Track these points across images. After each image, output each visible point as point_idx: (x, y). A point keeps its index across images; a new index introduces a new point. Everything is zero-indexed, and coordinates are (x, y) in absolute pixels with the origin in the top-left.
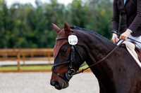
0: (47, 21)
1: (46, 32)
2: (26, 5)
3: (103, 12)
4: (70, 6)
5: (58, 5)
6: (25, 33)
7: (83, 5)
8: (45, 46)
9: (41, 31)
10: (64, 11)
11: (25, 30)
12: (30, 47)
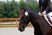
0: (11, 8)
1: (10, 12)
2: (3, 1)
3: (32, 4)
4: (19, 2)
5: (15, 2)
6: (2, 12)
7: (24, 2)
8: (10, 17)
9: (9, 11)
10: (17, 4)
11: (3, 11)
12: (5, 18)
